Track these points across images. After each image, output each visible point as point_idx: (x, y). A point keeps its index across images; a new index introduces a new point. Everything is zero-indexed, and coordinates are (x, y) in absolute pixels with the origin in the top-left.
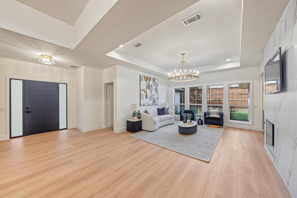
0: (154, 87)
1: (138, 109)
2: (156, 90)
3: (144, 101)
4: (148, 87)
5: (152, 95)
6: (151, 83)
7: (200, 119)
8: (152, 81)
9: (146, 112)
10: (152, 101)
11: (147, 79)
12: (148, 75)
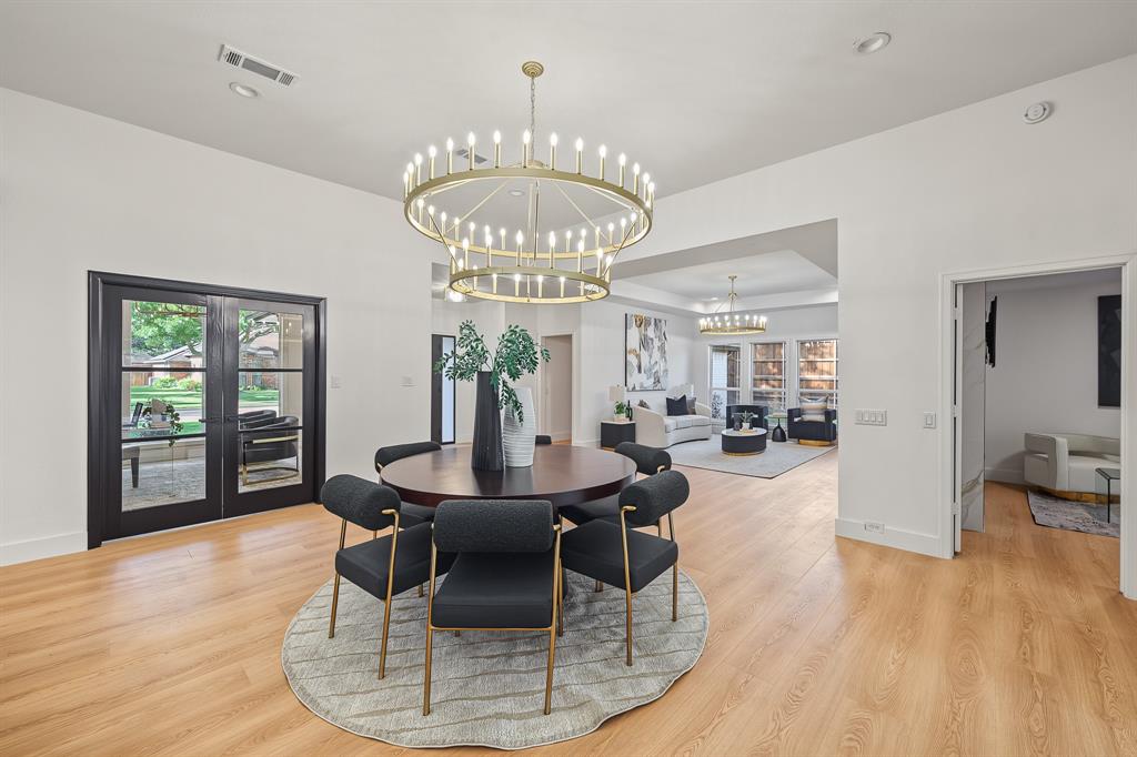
0: (657, 343)
1: (626, 397)
2: (662, 349)
3: (636, 379)
4: (645, 342)
5: (653, 362)
6: (651, 332)
7: (779, 427)
8: (652, 327)
9: (642, 404)
10: (652, 380)
11: (642, 322)
12: (645, 313)
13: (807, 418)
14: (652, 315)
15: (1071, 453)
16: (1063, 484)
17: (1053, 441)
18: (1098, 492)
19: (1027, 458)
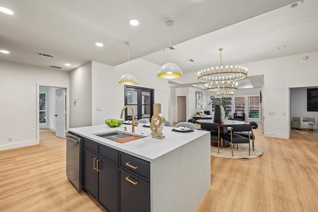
0: (201, 98)
3: (198, 106)
4: (199, 98)
5: (201, 102)
6: (200, 95)
7: (231, 118)
11: (199, 93)
13: (238, 115)
14: (200, 91)
15: (303, 121)
16: (301, 127)
17: (300, 119)
18: (309, 128)
19: (293, 122)
